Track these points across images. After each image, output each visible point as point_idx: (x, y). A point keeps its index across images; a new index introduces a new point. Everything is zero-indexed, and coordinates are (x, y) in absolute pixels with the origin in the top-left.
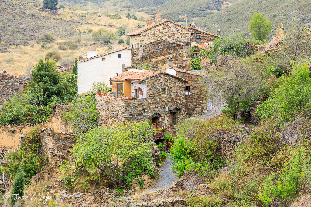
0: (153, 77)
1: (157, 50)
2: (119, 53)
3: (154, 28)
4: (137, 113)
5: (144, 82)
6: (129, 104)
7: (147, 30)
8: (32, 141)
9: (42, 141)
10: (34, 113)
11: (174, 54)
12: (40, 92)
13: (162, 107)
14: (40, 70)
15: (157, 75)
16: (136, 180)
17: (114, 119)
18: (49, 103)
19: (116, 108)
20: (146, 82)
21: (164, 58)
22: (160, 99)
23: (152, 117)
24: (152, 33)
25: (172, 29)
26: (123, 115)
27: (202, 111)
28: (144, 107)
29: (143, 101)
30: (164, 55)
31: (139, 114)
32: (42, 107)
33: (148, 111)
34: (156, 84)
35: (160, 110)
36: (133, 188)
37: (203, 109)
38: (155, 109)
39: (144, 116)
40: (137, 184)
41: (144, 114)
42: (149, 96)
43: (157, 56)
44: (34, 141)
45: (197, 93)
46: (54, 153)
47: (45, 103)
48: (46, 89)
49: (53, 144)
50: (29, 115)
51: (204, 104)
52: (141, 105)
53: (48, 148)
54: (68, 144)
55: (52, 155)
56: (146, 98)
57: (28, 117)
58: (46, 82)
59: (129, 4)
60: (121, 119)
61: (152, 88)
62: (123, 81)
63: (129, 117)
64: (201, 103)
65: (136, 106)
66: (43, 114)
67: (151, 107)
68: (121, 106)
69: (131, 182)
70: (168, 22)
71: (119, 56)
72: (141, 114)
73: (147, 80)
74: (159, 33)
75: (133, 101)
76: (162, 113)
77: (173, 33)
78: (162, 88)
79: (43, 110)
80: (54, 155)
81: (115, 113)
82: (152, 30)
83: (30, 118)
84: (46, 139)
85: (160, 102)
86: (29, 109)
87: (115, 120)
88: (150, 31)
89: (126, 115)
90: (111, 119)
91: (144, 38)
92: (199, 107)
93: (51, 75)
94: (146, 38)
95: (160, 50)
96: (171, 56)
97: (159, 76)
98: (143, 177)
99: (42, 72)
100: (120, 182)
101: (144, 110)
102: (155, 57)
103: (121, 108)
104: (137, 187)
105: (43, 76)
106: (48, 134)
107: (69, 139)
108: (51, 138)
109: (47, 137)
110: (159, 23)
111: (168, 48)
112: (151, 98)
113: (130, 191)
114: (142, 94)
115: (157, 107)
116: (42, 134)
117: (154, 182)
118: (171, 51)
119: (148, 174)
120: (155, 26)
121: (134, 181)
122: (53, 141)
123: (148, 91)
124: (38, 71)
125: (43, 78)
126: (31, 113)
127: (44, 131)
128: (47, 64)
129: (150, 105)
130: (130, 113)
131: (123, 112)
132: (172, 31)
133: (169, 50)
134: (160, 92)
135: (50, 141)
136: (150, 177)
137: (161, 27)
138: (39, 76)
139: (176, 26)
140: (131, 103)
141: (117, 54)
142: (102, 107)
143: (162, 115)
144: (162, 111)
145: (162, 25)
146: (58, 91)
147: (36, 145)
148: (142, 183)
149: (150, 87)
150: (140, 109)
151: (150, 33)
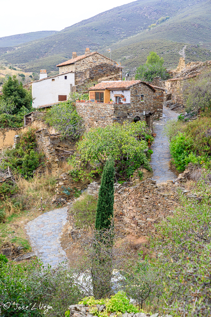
0: (135, 85)
1: (102, 72)
2: (66, 75)
3: (86, 59)
4: (123, 116)
5: (128, 89)
6: (117, 107)
7: (80, 60)
8: (28, 140)
9: (37, 140)
10: (9, 120)
11: (115, 75)
12: (11, 103)
13: (141, 111)
14: (10, 85)
15: (138, 84)
16: (136, 173)
17: (100, 121)
18: (19, 112)
19: (104, 112)
20: (130, 89)
21: (107, 78)
22: (140, 104)
23: (134, 119)
24: (83, 62)
25: (99, 59)
26: (112, 117)
27: (159, 117)
28: (128, 111)
29: (127, 106)
30: (107, 76)
31: (125, 117)
32: (15, 116)
33: (131, 114)
34: (137, 91)
35: (140, 114)
36: (134, 180)
37: (159, 116)
38: (137, 113)
39: (128, 119)
40: (137, 176)
41: (128, 117)
42: (132, 102)
43: (102, 77)
44: (30, 140)
45: (155, 102)
46: (51, 150)
47: (15, 112)
48: (16, 101)
49: (49, 143)
50: (5, 122)
51: (160, 111)
52: (126, 109)
53: (46, 146)
54: (56, 143)
55: (50, 152)
56: (130, 103)
57: (4, 124)
58: (15, 96)
59: (6, 61)
60: (109, 121)
61: (134, 95)
62: (104, 90)
63: (116, 119)
64: (158, 111)
65: (122, 110)
66: (15, 121)
67: (133, 111)
68: (109, 110)
69: (132, 175)
70: (96, 54)
71: (66, 77)
72: (126, 117)
73: (131, 88)
74: (89, 62)
75: (120, 105)
76: (141, 117)
77: (100, 62)
78: (141, 95)
79: (15, 118)
80: (52, 152)
81: (102, 116)
82: (84, 60)
83: (6, 124)
84: (44, 138)
85: (140, 107)
86: (4, 117)
87: (102, 122)
88: (82, 61)
89: (114, 117)
90: (97, 121)
91: (77, 66)
92: (156, 114)
93: (19, 90)
94: (79, 66)
95: (104, 72)
96: (113, 76)
97: (139, 84)
98: (142, 171)
99: (12, 87)
100: (120, 175)
101: (128, 113)
102: (100, 77)
103: (109, 112)
104: (137, 178)
105: (13, 91)
106: (45, 134)
107: (57, 139)
108: (48, 137)
109: (44, 137)
110: (89, 55)
111: (111, 70)
112: (134, 104)
113: (131, 183)
114: (125, 100)
115: (138, 111)
116: (37, 135)
117: (151, 175)
118: (113, 73)
119: (145, 167)
120: (86, 57)
121: (134, 173)
122: (49, 140)
123: (131, 97)
124: (9, 87)
125: (13, 92)
126: (6, 120)
127: (40, 131)
128: (15, 81)
129: (132, 109)
130: (117, 116)
131: (112, 115)
132: (99, 61)
133: (112, 72)
134: (140, 99)
135: (47, 140)
136: (147, 171)
137: (90, 57)
138: (10, 91)
139: (102, 57)
140: (119, 107)
141: (64, 76)
142: (86, 112)
143: (141, 118)
144: (141, 115)
145: (91, 56)
146: (25, 103)
147: (32, 144)
148: (142, 176)
149: (133, 93)
150: (126, 112)
151: (82, 62)
